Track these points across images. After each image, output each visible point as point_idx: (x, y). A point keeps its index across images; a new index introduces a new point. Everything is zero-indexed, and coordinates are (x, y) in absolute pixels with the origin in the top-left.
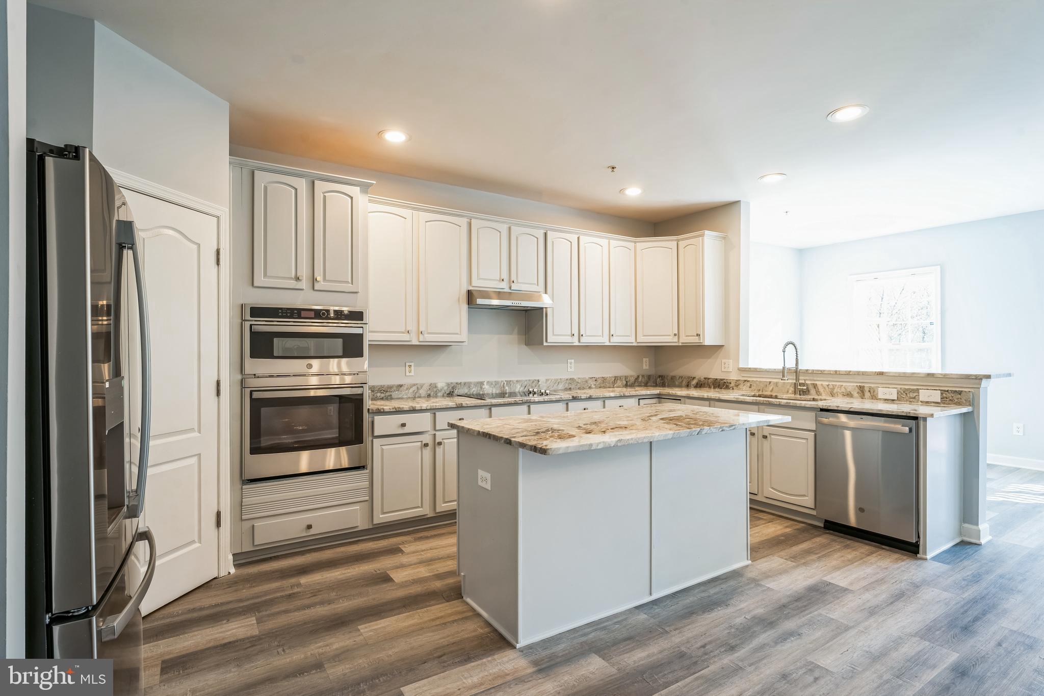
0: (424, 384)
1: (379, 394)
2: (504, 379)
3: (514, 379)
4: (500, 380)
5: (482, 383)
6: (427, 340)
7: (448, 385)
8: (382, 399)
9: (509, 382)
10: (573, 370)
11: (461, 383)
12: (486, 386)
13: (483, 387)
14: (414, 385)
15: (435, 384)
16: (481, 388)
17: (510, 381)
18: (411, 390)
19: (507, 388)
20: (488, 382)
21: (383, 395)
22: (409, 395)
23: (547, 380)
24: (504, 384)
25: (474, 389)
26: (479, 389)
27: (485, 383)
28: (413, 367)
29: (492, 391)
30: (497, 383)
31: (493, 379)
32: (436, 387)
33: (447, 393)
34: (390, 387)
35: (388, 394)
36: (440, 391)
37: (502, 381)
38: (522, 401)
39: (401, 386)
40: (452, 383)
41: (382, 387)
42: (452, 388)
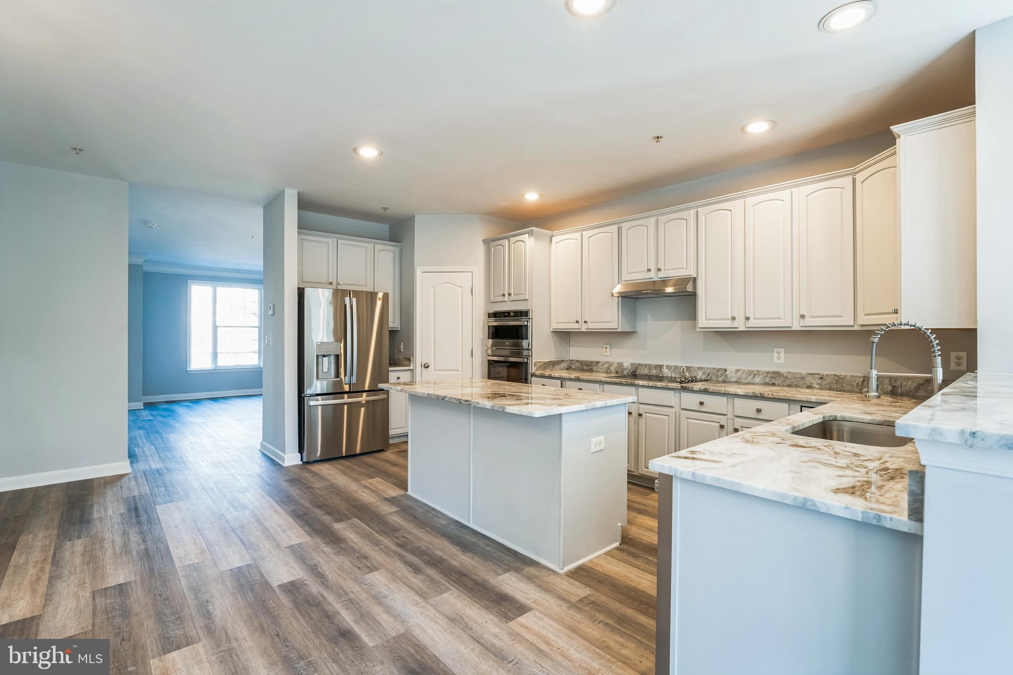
0: (614, 363)
1: (585, 367)
2: (684, 365)
3: (696, 365)
4: (679, 364)
5: (661, 366)
6: (590, 328)
7: (632, 365)
8: (587, 370)
9: (688, 368)
10: (782, 361)
11: (642, 364)
12: (665, 370)
13: (663, 370)
14: (607, 362)
15: (622, 363)
16: (661, 371)
17: (691, 367)
18: (605, 367)
19: (687, 374)
20: (667, 366)
21: (587, 368)
22: (604, 370)
23: (737, 371)
24: (684, 369)
25: (654, 371)
26: (659, 371)
27: (664, 367)
28: (608, 349)
29: (671, 374)
30: (676, 367)
31: (672, 363)
32: (622, 366)
33: (631, 371)
34: (592, 362)
35: (590, 367)
36: (626, 369)
37: (682, 367)
38: (627, 382)
39: (598, 362)
40: (635, 364)
41: (587, 362)
42: (635, 368)
